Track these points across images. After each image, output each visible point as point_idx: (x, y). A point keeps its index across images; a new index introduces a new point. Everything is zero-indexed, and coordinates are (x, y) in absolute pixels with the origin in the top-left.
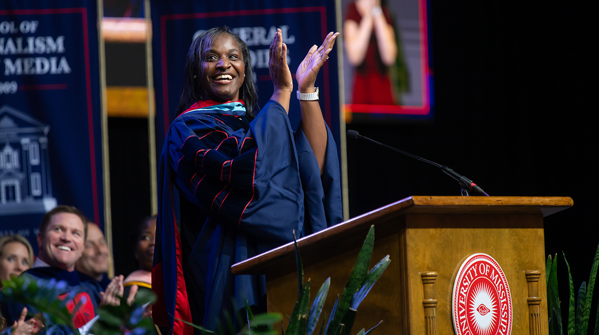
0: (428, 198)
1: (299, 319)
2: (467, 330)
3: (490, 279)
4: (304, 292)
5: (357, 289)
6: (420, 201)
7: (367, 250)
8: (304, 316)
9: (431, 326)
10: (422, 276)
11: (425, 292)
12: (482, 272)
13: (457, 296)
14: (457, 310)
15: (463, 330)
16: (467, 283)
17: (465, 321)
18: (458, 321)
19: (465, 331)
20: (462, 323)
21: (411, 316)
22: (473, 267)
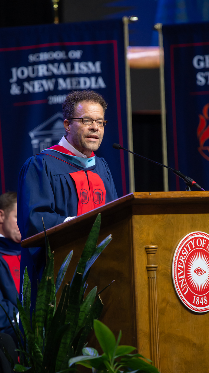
0: (147, 193)
1: (47, 280)
2: (185, 286)
3: (206, 249)
4: (50, 261)
5: (88, 258)
6: (139, 196)
7: (95, 231)
8: (50, 278)
9: (152, 284)
10: (146, 249)
11: (148, 260)
12: (199, 245)
13: (177, 262)
14: (176, 272)
15: (182, 286)
16: (185, 253)
17: (183, 280)
18: (177, 280)
19: (183, 287)
20: (180, 282)
21: (136, 277)
22: (191, 242)
